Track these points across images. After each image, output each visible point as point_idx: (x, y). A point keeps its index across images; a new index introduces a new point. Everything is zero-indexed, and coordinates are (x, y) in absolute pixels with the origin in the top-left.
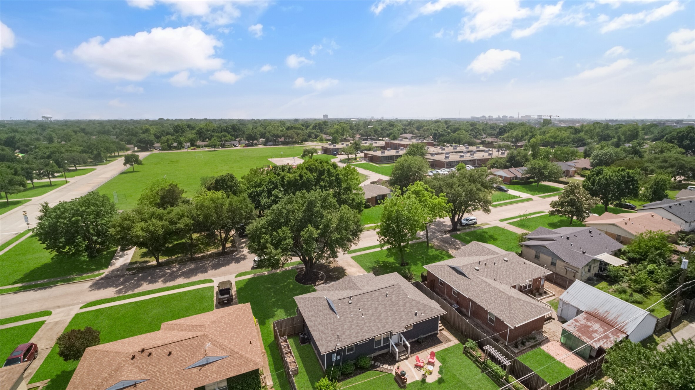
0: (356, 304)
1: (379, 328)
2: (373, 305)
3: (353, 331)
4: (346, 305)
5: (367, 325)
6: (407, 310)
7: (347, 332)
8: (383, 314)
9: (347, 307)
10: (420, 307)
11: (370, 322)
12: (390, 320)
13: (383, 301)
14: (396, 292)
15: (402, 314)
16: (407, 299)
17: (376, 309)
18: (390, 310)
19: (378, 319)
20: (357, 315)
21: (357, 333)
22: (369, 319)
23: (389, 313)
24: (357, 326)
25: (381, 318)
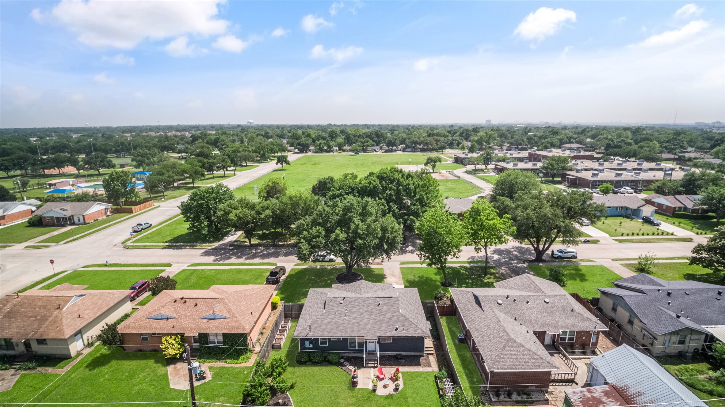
0: (346, 305)
1: (353, 331)
2: (361, 310)
3: (329, 326)
4: (337, 304)
5: (344, 325)
6: (390, 323)
7: (324, 327)
8: (365, 321)
9: (337, 306)
10: (406, 323)
11: (348, 324)
12: (369, 327)
13: (372, 309)
14: (390, 304)
15: (384, 325)
16: (397, 314)
17: (362, 314)
18: (374, 319)
19: (357, 323)
20: (340, 314)
21: (332, 329)
22: (349, 321)
23: (371, 321)
24: (335, 323)
25: (361, 323)
